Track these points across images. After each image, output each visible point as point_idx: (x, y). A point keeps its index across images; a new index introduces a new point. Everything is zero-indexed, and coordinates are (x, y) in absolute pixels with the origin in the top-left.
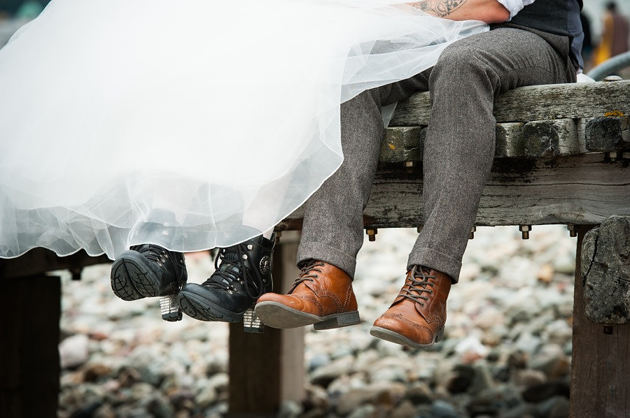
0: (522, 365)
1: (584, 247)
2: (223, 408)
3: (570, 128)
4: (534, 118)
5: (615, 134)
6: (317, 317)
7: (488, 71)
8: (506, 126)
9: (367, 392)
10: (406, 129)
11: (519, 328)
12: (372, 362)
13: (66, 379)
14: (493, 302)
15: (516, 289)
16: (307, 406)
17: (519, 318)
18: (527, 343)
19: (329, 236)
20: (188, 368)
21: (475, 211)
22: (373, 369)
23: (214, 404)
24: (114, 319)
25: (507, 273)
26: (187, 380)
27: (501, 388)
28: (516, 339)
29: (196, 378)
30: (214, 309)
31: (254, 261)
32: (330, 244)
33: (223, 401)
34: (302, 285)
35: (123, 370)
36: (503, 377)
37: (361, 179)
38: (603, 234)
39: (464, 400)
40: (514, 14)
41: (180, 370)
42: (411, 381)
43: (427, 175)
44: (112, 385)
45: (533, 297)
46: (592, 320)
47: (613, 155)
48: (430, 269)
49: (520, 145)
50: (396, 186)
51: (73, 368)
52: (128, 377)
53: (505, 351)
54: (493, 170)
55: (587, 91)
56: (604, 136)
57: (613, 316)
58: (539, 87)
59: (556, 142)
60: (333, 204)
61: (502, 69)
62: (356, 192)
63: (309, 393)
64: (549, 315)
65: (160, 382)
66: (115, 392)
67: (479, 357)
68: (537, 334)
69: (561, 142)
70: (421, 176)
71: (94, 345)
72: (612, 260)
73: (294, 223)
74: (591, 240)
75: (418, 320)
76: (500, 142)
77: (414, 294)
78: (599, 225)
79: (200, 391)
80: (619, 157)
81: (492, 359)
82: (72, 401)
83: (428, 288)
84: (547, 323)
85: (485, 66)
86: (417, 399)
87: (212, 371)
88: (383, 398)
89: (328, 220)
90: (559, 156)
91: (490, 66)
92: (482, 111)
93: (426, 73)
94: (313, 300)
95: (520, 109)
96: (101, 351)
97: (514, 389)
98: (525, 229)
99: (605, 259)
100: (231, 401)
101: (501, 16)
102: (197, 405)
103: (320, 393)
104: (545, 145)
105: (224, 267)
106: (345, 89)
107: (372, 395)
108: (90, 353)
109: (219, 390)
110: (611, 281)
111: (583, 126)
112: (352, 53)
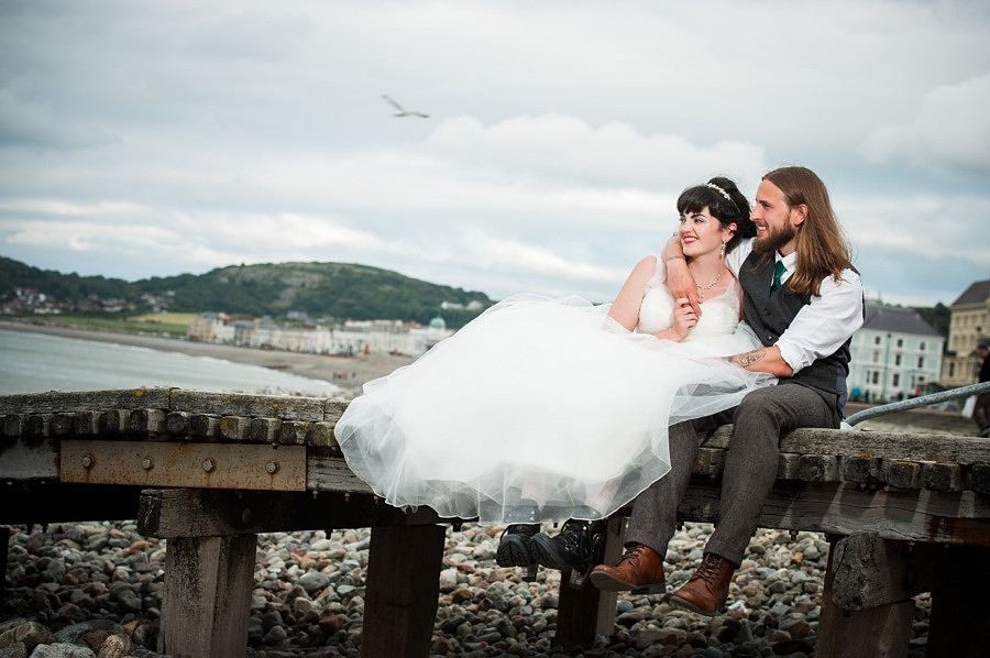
0: (776, 626)
1: (836, 551)
2: (553, 634)
3: (834, 462)
4: (808, 452)
5: (865, 470)
6: (635, 587)
7: (777, 415)
8: (787, 456)
9: (660, 633)
10: (713, 450)
11: (774, 597)
12: (664, 611)
13: (442, 598)
14: (758, 575)
15: (777, 569)
16: (614, 639)
17: (775, 588)
18: (780, 608)
19: (650, 526)
20: (529, 600)
21: (758, 516)
22: (665, 616)
23: (545, 629)
24: (477, 558)
25: (769, 554)
26: (528, 610)
27: (759, 640)
28: (772, 605)
29: (534, 609)
30: (554, 556)
31: (590, 533)
32: (651, 532)
33: (553, 628)
34: (626, 561)
35: (481, 596)
36: (760, 632)
37: (678, 486)
38: (851, 543)
39: (731, 647)
40: (795, 372)
41: (524, 602)
42: (693, 629)
43: (725, 487)
44: (473, 606)
45: (787, 574)
46: (835, 605)
47: (863, 486)
48: (720, 557)
49: (796, 471)
50: (701, 492)
51: (446, 591)
52: (485, 602)
53: (763, 613)
54: (774, 487)
55: (848, 436)
56: (858, 471)
57: (852, 605)
58: (814, 430)
59: (822, 472)
60: (657, 503)
61: (788, 413)
62: (674, 495)
63: (617, 630)
64: (798, 589)
65: (508, 608)
66: (474, 612)
67: (744, 615)
68: (787, 603)
69: (826, 472)
70: (721, 486)
71: (462, 576)
72: (855, 563)
73: (625, 512)
74: (842, 547)
75: (708, 595)
76: (781, 467)
77: (706, 574)
78: (848, 536)
79: (537, 619)
80: (867, 487)
81: (753, 618)
82: (444, 615)
83: (717, 571)
84: (796, 595)
85: (774, 411)
86: (695, 643)
87: (546, 605)
88: (671, 639)
89: (650, 515)
90: (824, 482)
91: (778, 411)
92: (770, 443)
93: (732, 410)
94: (633, 573)
95: (798, 444)
96: (468, 581)
97: (767, 643)
98: (794, 533)
99: (850, 562)
100: (558, 629)
101: (787, 372)
102: (533, 629)
103: (625, 631)
104: (814, 473)
105: (568, 532)
106: (671, 418)
107: (664, 637)
108: (459, 582)
109: (549, 619)
110: (853, 579)
111: (843, 461)
112: (680, 393)
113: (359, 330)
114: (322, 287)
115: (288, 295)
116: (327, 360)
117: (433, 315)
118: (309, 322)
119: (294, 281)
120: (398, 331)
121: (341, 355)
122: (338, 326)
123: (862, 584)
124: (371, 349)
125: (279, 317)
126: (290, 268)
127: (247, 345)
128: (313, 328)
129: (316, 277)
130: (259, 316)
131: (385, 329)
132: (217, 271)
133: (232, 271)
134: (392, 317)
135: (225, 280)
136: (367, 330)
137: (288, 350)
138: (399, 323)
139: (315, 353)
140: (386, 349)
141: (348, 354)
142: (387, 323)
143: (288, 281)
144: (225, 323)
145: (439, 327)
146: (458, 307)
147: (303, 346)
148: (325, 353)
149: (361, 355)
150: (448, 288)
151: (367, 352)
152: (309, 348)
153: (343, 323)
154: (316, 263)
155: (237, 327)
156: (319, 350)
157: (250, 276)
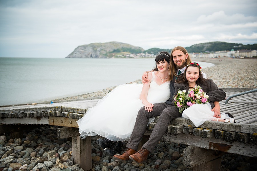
10: (153, 124)
48: (146, 149)
56: (186, 131)
57: (188, 167)
59: (177, 131)
74: (184, 151)
75: (139, 158)
83: (144, 152)
90: (177, 134)
99: (186, 155)
104: (175, 132)
110: (188, 160)
113: (218, 53)
114: (211, 46)
115: (205, 48)
116: (212, 59)
117: (232, 49)
118: (209, 52)
119: (206, 46)
120: (225, 52)
121: (215, 58)
122: (214, 53)
123: (190, 161)
124: (220, 56)
125: (203, 52)
126: (205, 44)
127: (198, 58)
128: (209, 54)
129: (210, 45)
130: (200, 52)
131: (223, 52)
132: (192, 46)
133: (195, 45)
134: (224, 50)
135: (194, 47)
136: (219, 53)
137: (205, 58)
138: (225, 51)
139: (210, 58)
140: (223, 56)
141: (216, 58)
142: (223, 51)
143: (205, 46)
144: (194, 54)
145: (233, 51)
146: (237, 47)
147: (208, 57)
148: (212, 58)
149: (218, 58)
150: (235, 44)
151: (219, 57)
152: (209, 57)
153: (215, 52)
154: (210, 42)
155: (196, 55)
156: (211, 57)
157: (198, 46)
